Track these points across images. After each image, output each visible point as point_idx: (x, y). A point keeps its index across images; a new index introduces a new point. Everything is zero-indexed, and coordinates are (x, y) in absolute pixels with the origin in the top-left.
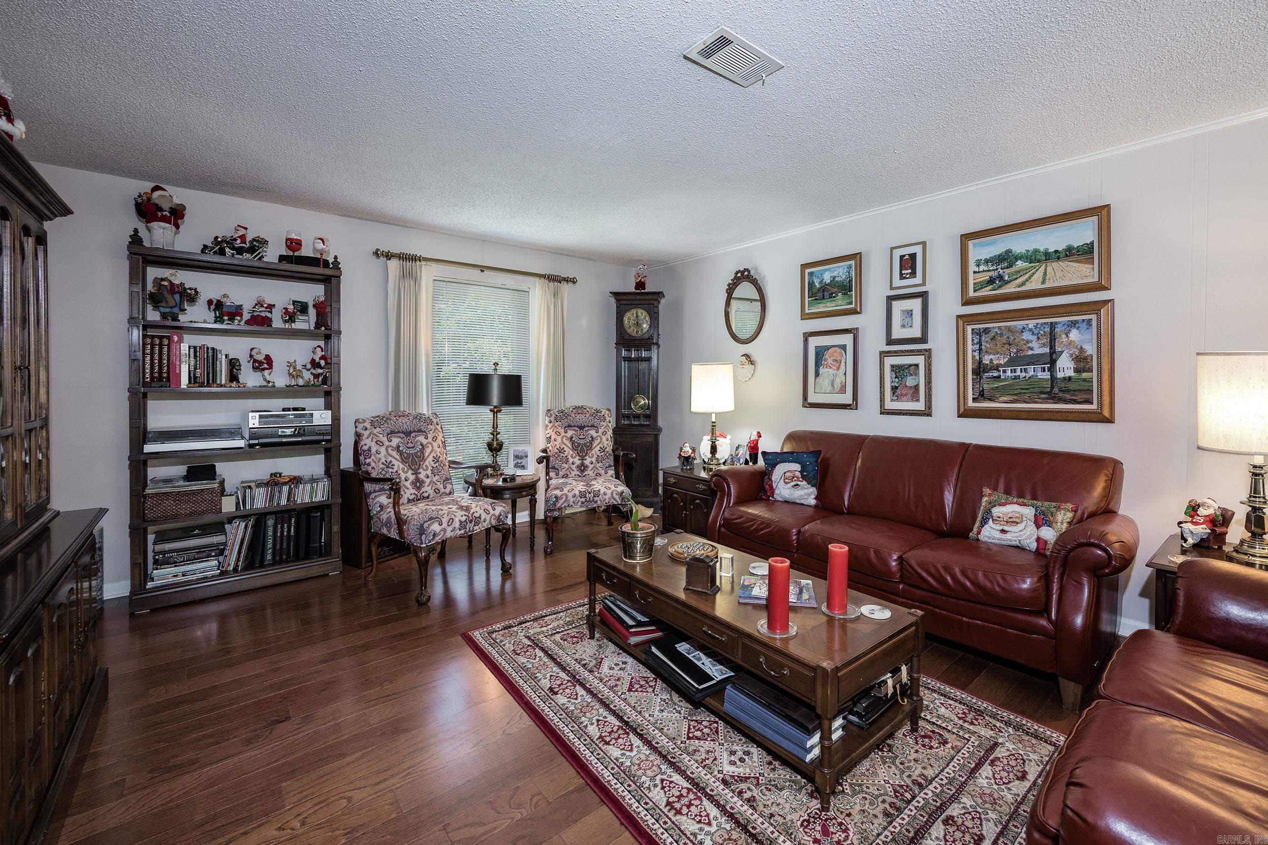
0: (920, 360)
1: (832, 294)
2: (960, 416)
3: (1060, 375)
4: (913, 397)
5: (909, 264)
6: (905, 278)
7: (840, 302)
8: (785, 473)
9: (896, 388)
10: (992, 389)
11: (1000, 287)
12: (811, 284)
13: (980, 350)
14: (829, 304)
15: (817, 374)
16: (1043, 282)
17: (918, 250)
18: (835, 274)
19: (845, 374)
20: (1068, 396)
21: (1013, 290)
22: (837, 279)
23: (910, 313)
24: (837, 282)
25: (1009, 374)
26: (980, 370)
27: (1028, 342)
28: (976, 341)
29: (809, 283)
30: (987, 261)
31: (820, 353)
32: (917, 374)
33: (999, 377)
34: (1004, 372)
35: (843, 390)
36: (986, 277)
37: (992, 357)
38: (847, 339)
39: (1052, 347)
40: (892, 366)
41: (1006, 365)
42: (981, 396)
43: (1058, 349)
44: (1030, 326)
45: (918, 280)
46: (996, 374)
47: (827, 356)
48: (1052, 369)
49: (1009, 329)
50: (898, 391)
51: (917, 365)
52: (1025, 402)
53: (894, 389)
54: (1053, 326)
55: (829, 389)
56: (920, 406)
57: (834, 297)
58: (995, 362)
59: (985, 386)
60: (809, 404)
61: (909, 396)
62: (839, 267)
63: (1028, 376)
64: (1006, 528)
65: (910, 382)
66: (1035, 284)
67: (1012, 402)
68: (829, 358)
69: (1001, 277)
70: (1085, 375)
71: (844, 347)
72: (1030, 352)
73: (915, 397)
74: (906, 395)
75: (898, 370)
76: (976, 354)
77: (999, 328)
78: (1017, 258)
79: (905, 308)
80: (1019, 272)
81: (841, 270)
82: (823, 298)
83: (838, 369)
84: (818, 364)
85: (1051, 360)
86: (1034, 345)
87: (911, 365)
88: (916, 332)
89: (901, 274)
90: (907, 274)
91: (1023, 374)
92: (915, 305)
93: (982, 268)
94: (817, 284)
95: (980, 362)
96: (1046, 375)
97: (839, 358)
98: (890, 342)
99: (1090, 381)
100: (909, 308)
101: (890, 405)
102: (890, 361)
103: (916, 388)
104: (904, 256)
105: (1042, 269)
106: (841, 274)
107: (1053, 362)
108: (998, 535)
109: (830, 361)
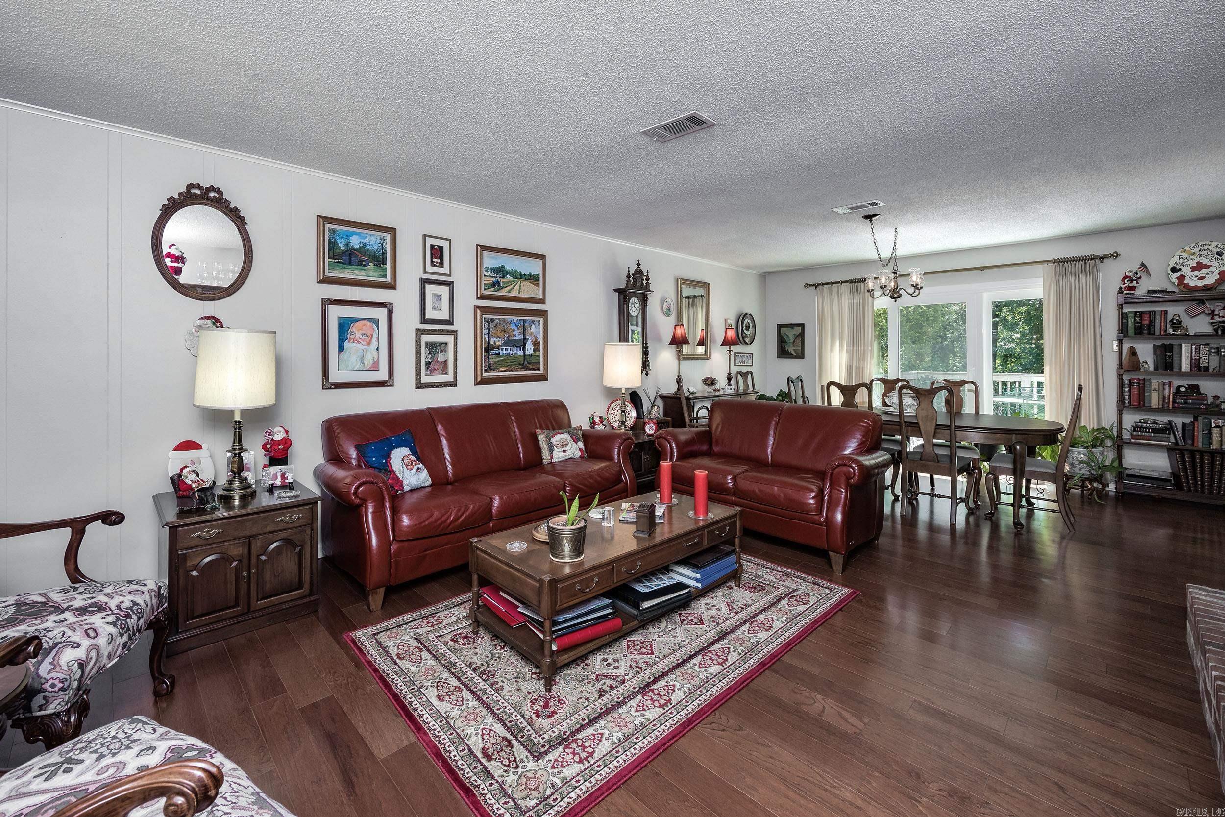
0: (450, 339)
1: (362, 261)
2: (478, 383)
3: (528, 353)
4: (443, 371)
5: (437, 253)
6: (435, 266)
7: (371, 273)
8: (403, 460)
9: (430, 363)
10: (495, 362)
11: (498, 290)
12: (333, 245)
13: (489, 334)
14: (357, 272)
15: (341, 349)
16: (519, 293)
17: (445, 244)
18: (366, 241)
19: (378, 349)
20: (531, 366)
21: (505, 294)
22: (368, 247)
23: (439, 297)
24: (368, 250)
25: (504, 352)
26: (489, 349)
27: (514, 331)
28: (486, 327)
29: (330, 240)
30: (492, 270)
31: (344, 326)
32: (445, 351)
33: (499, 354)
34: (502, 350)
35: (375, 367)
36: (490, 281)
37: (495, 339)
38: (381, 314)
39: (524, 335)
40: (427, 343)
41: (503, 345)
42: (489, 368)
43: (527, 337)
44: (515, 320)
45: (445, 270)
46: (497, 352)
47: (354, 330)
48: (524, 349)
49: (504, 320)
50: (431, 367)
51: (446, 343)
52: (513, 371)
53: (428, 364)
54: (524, 321)
55: (358, 366)
56: (449, 378)
57: (364, 265)
58: (497, 343)
59: (492, 360)
60: (332, 384)
61: (440, 371)
62: (371, 235)
63: (513, 353)
64: (565, 449)
65: (441, 357)
66: (514, 293)
67: (505, 371)
68: (356, 331)
69: (499, 283)
70: (537, 353)
71: (375, 322)
72: (514, 338)
73: (445, 371)
74: (438, 369)
75: (433, 347)
76: (486, 336)
77: (499, 319)
78: (507, 273)
79: (437, 292)
80: (507, 282)
81: (373, 238)
82: (350, 263)
83: (369, 343)
84: (342, 340)
85: (523, 343)
86: (516, 333)
87: (442, 343)
88: (444, 315)
89: (432, 262)
90: (437, 262)
91: (511, 352)
92: (444, 291)
93: (489, 274)
94: (341, 245)
95: (489, 343)
96: (521, 353)
97: (369, 333)
98: (424, 321)
99: (539, 356)
100: (439, 293)
101: (425, 379)
102: (426, 338)
103: (445, 363)
104: (434, 246)
105: (519, 283)
106: (372, 243)
107: (524, 345)
108: (562, 454)
109: (358, 335)
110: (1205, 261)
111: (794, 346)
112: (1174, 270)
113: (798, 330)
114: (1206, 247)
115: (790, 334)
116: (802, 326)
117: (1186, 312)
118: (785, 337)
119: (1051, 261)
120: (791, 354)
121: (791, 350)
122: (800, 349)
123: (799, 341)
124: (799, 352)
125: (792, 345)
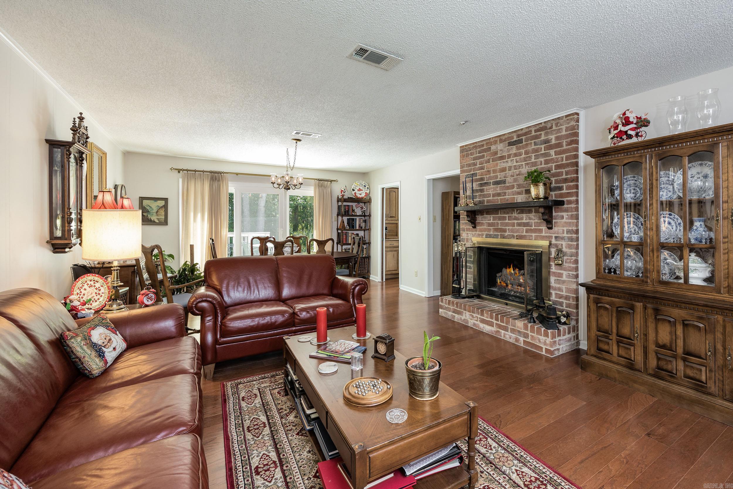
64: (113, 346)
110: (361, 188)
111: (157, 215)
112: (353, 190)
113: (162, 203)
114: (361, 183)
115: (154, 206)
116: (166, 200)
117: (356, 206)
118: (148, 208)
119: (316, 179)
120: (154, 222)
121: (154, 218)
122: (163, 217)
123: (162, 212)
124: (163, 220)
125: (155, 214)
